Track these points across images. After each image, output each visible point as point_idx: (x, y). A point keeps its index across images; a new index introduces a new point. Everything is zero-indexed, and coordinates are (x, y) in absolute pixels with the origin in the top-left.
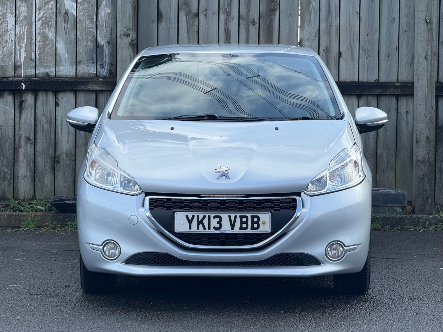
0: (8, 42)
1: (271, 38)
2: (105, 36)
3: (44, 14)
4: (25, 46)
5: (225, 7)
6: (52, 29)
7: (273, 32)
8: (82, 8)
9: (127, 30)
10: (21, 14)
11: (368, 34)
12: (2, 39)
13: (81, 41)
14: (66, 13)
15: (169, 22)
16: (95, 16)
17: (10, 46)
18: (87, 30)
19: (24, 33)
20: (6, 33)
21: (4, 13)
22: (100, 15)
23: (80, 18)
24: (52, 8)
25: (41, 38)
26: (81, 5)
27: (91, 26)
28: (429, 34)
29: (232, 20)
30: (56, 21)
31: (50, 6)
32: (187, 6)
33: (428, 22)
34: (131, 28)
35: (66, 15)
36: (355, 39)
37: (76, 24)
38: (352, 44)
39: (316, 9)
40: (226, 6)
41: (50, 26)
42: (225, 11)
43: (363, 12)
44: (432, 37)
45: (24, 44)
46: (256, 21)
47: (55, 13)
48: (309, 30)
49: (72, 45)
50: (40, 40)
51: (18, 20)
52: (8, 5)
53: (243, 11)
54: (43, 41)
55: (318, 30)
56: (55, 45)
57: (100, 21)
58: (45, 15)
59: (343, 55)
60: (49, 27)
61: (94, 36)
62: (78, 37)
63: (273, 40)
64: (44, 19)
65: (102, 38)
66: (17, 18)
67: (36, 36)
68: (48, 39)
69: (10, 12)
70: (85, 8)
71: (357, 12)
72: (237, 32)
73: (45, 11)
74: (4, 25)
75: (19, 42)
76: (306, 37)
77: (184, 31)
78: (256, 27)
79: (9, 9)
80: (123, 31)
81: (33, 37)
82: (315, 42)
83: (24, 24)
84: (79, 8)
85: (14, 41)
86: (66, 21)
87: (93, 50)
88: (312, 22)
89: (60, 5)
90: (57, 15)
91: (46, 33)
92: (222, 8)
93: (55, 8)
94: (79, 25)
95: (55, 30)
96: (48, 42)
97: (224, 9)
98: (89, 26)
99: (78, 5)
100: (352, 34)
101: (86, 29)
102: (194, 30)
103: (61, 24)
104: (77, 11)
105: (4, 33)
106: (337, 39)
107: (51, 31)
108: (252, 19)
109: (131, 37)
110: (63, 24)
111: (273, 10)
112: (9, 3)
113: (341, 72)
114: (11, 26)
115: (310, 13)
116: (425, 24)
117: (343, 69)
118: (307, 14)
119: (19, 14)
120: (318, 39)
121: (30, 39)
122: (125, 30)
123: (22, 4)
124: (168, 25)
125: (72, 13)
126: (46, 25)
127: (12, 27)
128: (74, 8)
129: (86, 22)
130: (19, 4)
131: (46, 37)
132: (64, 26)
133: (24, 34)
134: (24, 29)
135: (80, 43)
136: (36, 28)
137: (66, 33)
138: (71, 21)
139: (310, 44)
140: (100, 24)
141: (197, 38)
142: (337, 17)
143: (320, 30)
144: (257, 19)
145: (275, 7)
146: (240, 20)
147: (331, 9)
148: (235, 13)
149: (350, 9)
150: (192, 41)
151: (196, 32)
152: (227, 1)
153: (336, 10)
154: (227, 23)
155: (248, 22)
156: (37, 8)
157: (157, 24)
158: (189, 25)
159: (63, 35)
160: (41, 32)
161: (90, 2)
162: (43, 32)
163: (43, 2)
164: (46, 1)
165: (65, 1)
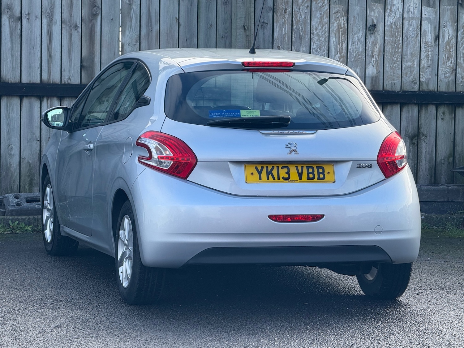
1: (93, 42)
5: (47, 12)
7: (95, 37)
11: (186, 40)
28: (247, 40)
29: (55, 24)
32: (9, 10)
33: (246, 29)
36: (175, 45)
39: (137, 15)
40: (49, 11)
42: (48, 15)
43: (182, 18)
44: (250, 43)
46: (78, 26)
48: (130, 35)
53: (66, 16)
55: (139, 35)
63: (95, 45)
71: (176, 18)
72: (60, 36)
76: (128, 42)
78: (78, 32)
82: (136, 47)
88: (133, 28)
92: (45, 12)
97: (46, 13)
100: (172, 40)
102: (17, 33)
106: (158, 44)
108: (74, 23)
111: (95, 14)
115: (130, 18)
116: (243, 30)
118: (128, 20)
120: (139, 44)
139: (131, 49)
141: (20, 42)
142: (157, 23)
143: (141, 35)
144: (80, 23)
145: (97, 12)
146: (63, 25)
147: (152, 14)
148: (57, 17)
149: (170, 15)
150: (15, 45)
151: (19, 36)
152: (49, 5)
153: (156, 15)
154: (50, 27)
155: (71, 26)
158: (11, 29)
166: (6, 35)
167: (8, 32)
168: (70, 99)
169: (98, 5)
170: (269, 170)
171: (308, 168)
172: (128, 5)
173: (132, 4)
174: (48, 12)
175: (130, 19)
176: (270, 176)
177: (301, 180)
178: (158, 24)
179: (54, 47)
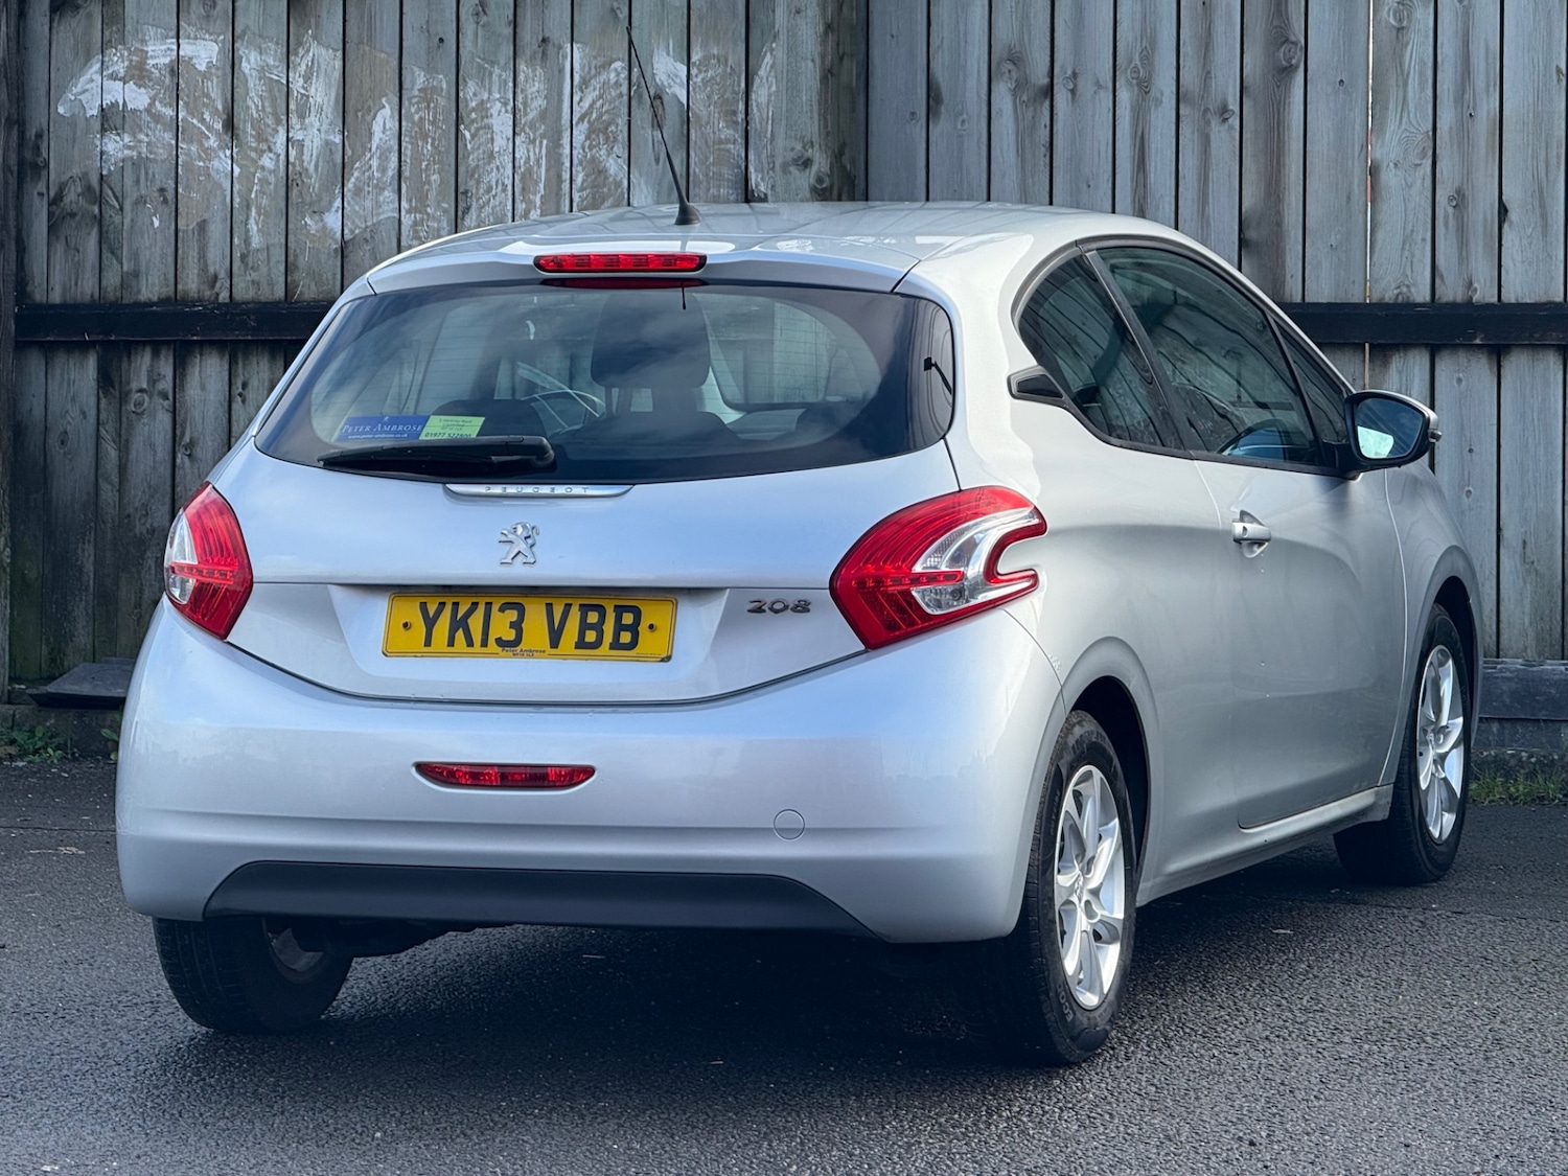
0: (494, 192)
1: (1278, 162)
2: (771, 166)
3: (594, 102)
4: (542, 202)
5: (1133, 65)
6: (618, 148)
7: (1284, 142)
8: (703, 79)
9: (804, 147)
10: (529, 101)
12: (478, 182)
13: (701, 183)
14: (659, 97)
15: (961, 119)
16: (740, 102)
17: (500, 203)
18: (719, 149)
19: (538, 161)
20: (489, 163)
21: (482, 101)
22: (756, 101)
23: (698, 111)
24: (617, 81)
25: (587, 175)
26: (700, 71)
27: (731, 134)
29: (1156, 106)
30: (629, 121)
31: (612, 75)
32: (1015, 64)
34: (815, 138)
35: (658, 103)
36: (1553, 161)
37: (685, 132)
38: (1543, 175)
39: (1423, 63)
40: (1137, 61)
41: (612, 139)
42: (1134, 75)
45: (539, 196)
46: (1231, 107)
47: (626, 98)
48: (1400, 131)
50: (582, 184)
51: (523, 122)
52: (494, 76)
53: (1190, 77)
54: (592, 187)
55: (1431, 133)
56: (626, 196)
57: (757, 120)
58: (599, 103)
59: (1514, 215)
60: (610, 141)
61: (740, 167)
62: (691, 171)
63: (1284, 169)
64: (594, 116)
65: (762, 171)
66: (518, 116)
67: (574, 172)
68: (606, 178)
69: (501, 98)
70: (712, 78)
72: (1171, 143)
73: (597, 92)
74: (483, 140)
75: (523, 189)
76: (1392, 156)
77: (1009, 145)
78: (1231, 128)
79: (495, 88)
80: (793, 149)
81: (563, 173)
82: (1421, 173)
83: (538, 133)
84: (695, 79)
85: (510, 188)
86: (657, 122)
88: (1411, 107)
89: (641, 72)
90: (633, 103)
91: (601, 159)
92: (1123, 67)
93: (627, 82)
94: (696, 133)
95: (627, 151)
96: (605, 190)
97: (1129, 71)
98: (723, 137)
99: (692, 72)
100: (1543, 145)
101: (716, 147)
102: (1037, 140)
103: (644, 133)
104: (691, 88)
105: (481, 162)
106: (1494, 160)
107: (614, 155)
108: (1219, 100)
109: (815, 168)
110: (650, 131)
111: (1285, 69)
112: (497, 71)
113: (1507, 272)
114: (501, 143)
115: (1403, 75)
117: (1513, 260)
118: (1393, 81)
119: (525, 104)
120: (1430, 161)
121: (555, 181)
122: (799, 147)
123: (534, 71)
124: (959, 127)
125: (675, 96)
126: (601, 135)
127: (504, 143)
128: (681, 80)
129: (716, 123)
130: (524, 72)
131: (600, 172)
132: (653, 136)
133: (539, 166)
134: (537, 151)
135: (697, 190)
136: (574, 145)
137: (657, 161)
138: (672, 120)
139: (1405, 180)
140: (756, 130)
141: (1048, 168)
142: (1491, 89)
143: (1438, 131)
144: (1235, 99)
145: (1291, 59)
146: (1182, 107)
147: (1474, 60)
148: (1164, 83)
149: (1536, 61)
150: (1032, 176)
151: (1043, 149)
152: (1139, 44)
153: (1487, 64)
154: (1140, 115)
155: (1207, 110)
156: (575, 83)
157: (924, 124)
158: (1021, 126)
159: (649, 164)
160: (586, 157)
161: (726, 60)
162: (593, 157)
163: (594, 63)
164: (600, 61)
165: (655, 59)
166: (1005, 147)
167: (1012, 138)
169: (1295, 36)
170: (460, 615)
171: (585, 609)
172: (1395, 32)
173: (1409, 28)
174: (1136, 67)
175: (1400, 78)
176: (460, 634)
177: (554, 651)
178: (1495, 90)
179: (1152, 179)
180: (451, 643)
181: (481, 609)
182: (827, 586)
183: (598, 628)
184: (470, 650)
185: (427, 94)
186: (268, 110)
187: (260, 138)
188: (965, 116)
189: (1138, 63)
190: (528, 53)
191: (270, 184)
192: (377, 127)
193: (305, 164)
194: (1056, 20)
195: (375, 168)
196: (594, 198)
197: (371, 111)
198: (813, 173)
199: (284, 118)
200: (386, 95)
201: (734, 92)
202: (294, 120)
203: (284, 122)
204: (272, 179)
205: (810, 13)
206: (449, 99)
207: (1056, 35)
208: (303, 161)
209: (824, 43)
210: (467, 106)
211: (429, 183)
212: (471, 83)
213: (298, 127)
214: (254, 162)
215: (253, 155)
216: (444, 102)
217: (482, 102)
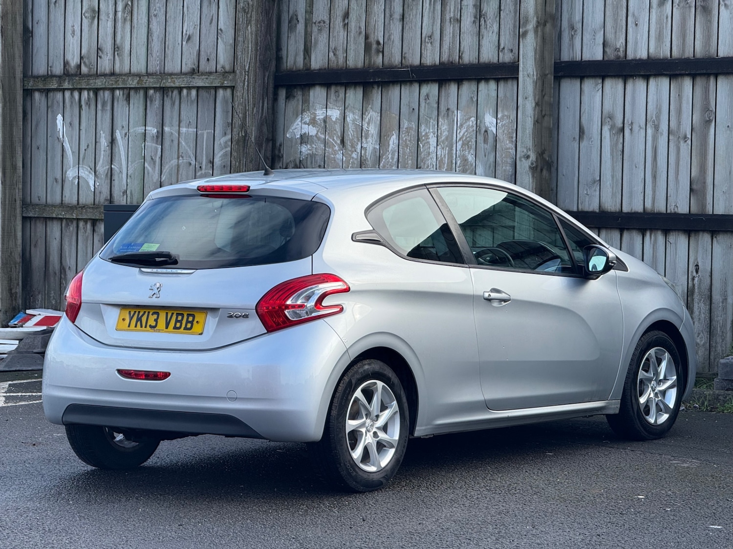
1: (705, 158)
3: (464, 133)
6: (472, 151)
7: (707, 150)
8: (502, 124)
9: (527, 151)
10: (443, 133)
12: (424, 164)
13: (500, 165)
14: (486, 131)
16: (514, 133)
18: (507, 152)
19: (445, 156)
20: (428, 156)
23: (499, 137)
24: (472, 125)
25: (461, 161)
26: (501, 121)
27: (510, 146)
29: (661, 135)
30: (476, 141)
31: (471, 123)
32: (611, 119)
34: (531, 147)
35: (486, 133)
37: (495, 145)
42: (653, 123)
46: (688, 136)
47: (475, 132)
49: (491, 170)
50: (460, 164)
51: (440, 141)
52: (431, 123)
54: (463, 166)
58: (466, 134)
60: (469, 148)
61: (513, 159)
62: (497, 160)
63: (707, 161)
64: (464, 138)
66: (438, 138)
67: (457, 160)
68: (468, 163)
69: (433, 131)
70: (505, 124)
72: (666, 150)
73: (465, 129)
74: (426, 147)
75: (440, 167)
77: (608, 151)
78: (688, 144)
79: (431, 128)
80: (523, 152)
81: (453, 161)
83: (445, 145)
84: (499, 124)
85: (435, 166)
86: (485, 141)
87: (511, 176)
89: (480, 122)
90: (478, 134)
91: (466, 155)
92: (649, 120)
93: (476, 125)
94: (499, 145)
95: (475, 152)
96: (467, 167)
97: (651, 122)
98: (508, 147)
99: (498, 121)
102: (618, 149)
103: (481, 145)
104: (497, 128)
105: (425, 156)
107: (470, 154)
108: (683, 133)
109: (530, 159)
110: (483, 144)
111: (708, 121)
112: (432, 121)
114: (432, 149)
119: (441, 134)
121: (450, 163)
122: (525, 151)
124: (590, 143)
125: (492, 131)
126: (466, 146)
127: (433, 149)
128: (494, 125)
129: (506, 141)
130: (441, 121)
131: (466, 160)
132: (484, 146)
133: (445, 158)
134: (445, 152)
135: (499, 167)
136: (457, 149)
137: (485, 156)
138: (491, 140)
140: (519, 144)
141: (622, 160)
144: (689, 133)
145: (710, 117)
146: (670, 136)
148: (664, 127)
150: (616, 163)
151: (620, 152)
152: (655, 111)
154: (655, 139)
155: (679, 137)
156: (458, 126)
157: (578, 143)
158: (612, 143)
159: (483, 158)
160: (461, 154)
161: (510, 117)
162: (463, 154)
163: (464, 118)
164: (467, 117)
165: (485, 117)
166: (606, 151)
167: (609, 148)
168: (677, 233)
169: (712, 108)
170: (140, 316)
171: (178, 315)
174: (654, 120)
176: (139, 323)
177: (166, 330)
179: (659, 164)
180: (136, 326)
181: (147, 313)
182: (255, 308)
183: (181, 322)
184: (141, 329)
185: (408, 129)
186: (355, 136)
187: (353, 146)
188: (592, 139)
189: (655, 118)
190: (442, 114)
191: (355, 164)
192: (391, 143)
193: (367, 156)
194: (626, 102)
195: (390, 158)
196: (463, 170)
197: (389, 136)
198: (530, 161)
199: (360, 139)
200: (394, 130)
201: (512, 129)
202: (364, 140)
203: (360, 140)
204: (356, 162)
205: (530, 99)
206: (415, 132)
207: (626, 107)
208: (366, 155)
209: (535, 110)
210: (421, 134)
211: (408, 164)
212: (423, 126)
213: (365, 142)
214: (350, 155)
215: (350, 153)
216: (413, 133)
217: (426, 133)
